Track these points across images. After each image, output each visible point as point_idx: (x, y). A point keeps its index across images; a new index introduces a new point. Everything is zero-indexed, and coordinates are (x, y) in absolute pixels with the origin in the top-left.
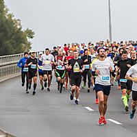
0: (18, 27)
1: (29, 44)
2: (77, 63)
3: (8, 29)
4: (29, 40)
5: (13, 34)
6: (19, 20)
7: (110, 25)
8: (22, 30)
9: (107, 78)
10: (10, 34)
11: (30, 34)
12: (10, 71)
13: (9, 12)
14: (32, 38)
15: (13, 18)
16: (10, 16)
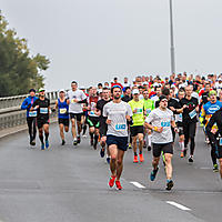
0: (24, 51)
1: (41, 79)
3: (7, 55)
4: (40, 72)
5: (14, 63)
6: (24, 40)
7: (172, 49)
8: (30, 56)
9: (123, 127)
10: (9, 63)
11: (43, 63)
13: (8, 28)
14: (45, 69)
15: (15, 37)
16: (10, 33)
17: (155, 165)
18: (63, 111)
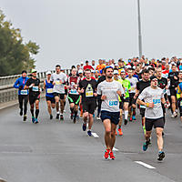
0: (18, 39)
1: (32, 62)
2: (89, 86)
3: (4, 42)
4: (32, 56)
5: (11, 49)
6: (18, 30)
7: (140, 37)
8: (23, 43)
9: (115, 103)
10: (6, 48)
11: (34, 48)
12: (7, 98)
13: (5, 20)
14: (35, 53)
15: (11, 27)
16: (7, 24)
17: (147, 138)
18: (50, 91)
